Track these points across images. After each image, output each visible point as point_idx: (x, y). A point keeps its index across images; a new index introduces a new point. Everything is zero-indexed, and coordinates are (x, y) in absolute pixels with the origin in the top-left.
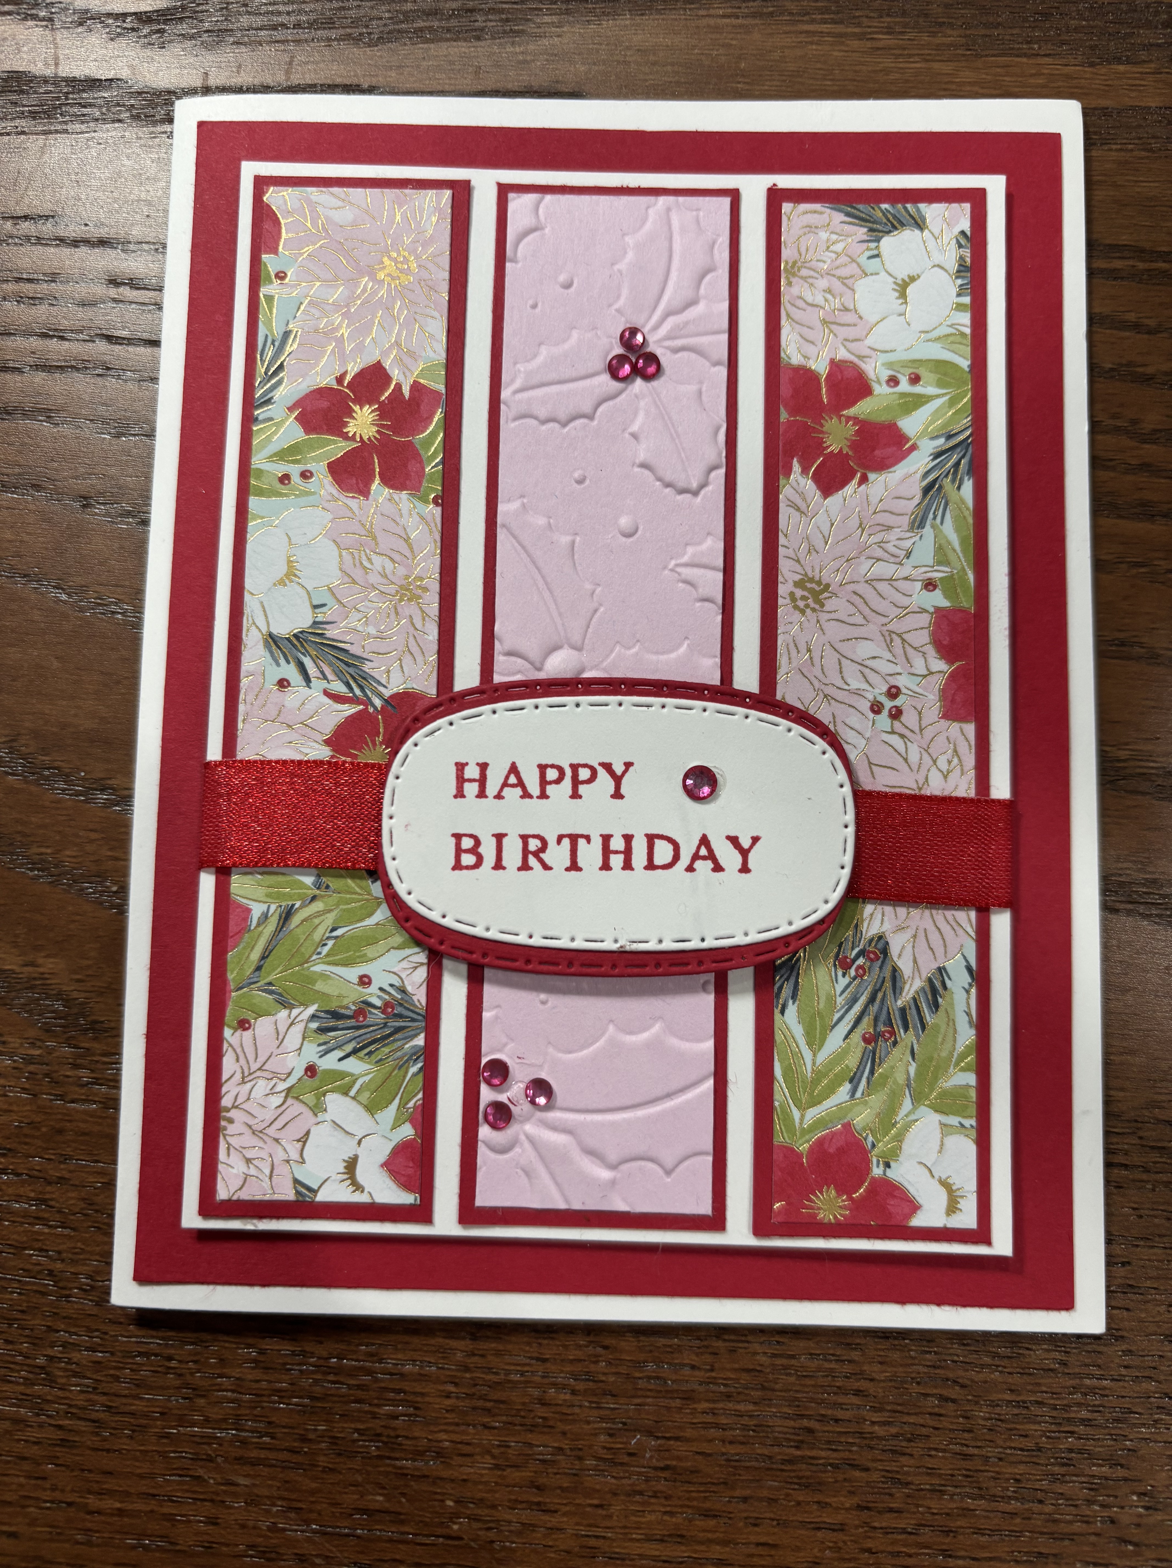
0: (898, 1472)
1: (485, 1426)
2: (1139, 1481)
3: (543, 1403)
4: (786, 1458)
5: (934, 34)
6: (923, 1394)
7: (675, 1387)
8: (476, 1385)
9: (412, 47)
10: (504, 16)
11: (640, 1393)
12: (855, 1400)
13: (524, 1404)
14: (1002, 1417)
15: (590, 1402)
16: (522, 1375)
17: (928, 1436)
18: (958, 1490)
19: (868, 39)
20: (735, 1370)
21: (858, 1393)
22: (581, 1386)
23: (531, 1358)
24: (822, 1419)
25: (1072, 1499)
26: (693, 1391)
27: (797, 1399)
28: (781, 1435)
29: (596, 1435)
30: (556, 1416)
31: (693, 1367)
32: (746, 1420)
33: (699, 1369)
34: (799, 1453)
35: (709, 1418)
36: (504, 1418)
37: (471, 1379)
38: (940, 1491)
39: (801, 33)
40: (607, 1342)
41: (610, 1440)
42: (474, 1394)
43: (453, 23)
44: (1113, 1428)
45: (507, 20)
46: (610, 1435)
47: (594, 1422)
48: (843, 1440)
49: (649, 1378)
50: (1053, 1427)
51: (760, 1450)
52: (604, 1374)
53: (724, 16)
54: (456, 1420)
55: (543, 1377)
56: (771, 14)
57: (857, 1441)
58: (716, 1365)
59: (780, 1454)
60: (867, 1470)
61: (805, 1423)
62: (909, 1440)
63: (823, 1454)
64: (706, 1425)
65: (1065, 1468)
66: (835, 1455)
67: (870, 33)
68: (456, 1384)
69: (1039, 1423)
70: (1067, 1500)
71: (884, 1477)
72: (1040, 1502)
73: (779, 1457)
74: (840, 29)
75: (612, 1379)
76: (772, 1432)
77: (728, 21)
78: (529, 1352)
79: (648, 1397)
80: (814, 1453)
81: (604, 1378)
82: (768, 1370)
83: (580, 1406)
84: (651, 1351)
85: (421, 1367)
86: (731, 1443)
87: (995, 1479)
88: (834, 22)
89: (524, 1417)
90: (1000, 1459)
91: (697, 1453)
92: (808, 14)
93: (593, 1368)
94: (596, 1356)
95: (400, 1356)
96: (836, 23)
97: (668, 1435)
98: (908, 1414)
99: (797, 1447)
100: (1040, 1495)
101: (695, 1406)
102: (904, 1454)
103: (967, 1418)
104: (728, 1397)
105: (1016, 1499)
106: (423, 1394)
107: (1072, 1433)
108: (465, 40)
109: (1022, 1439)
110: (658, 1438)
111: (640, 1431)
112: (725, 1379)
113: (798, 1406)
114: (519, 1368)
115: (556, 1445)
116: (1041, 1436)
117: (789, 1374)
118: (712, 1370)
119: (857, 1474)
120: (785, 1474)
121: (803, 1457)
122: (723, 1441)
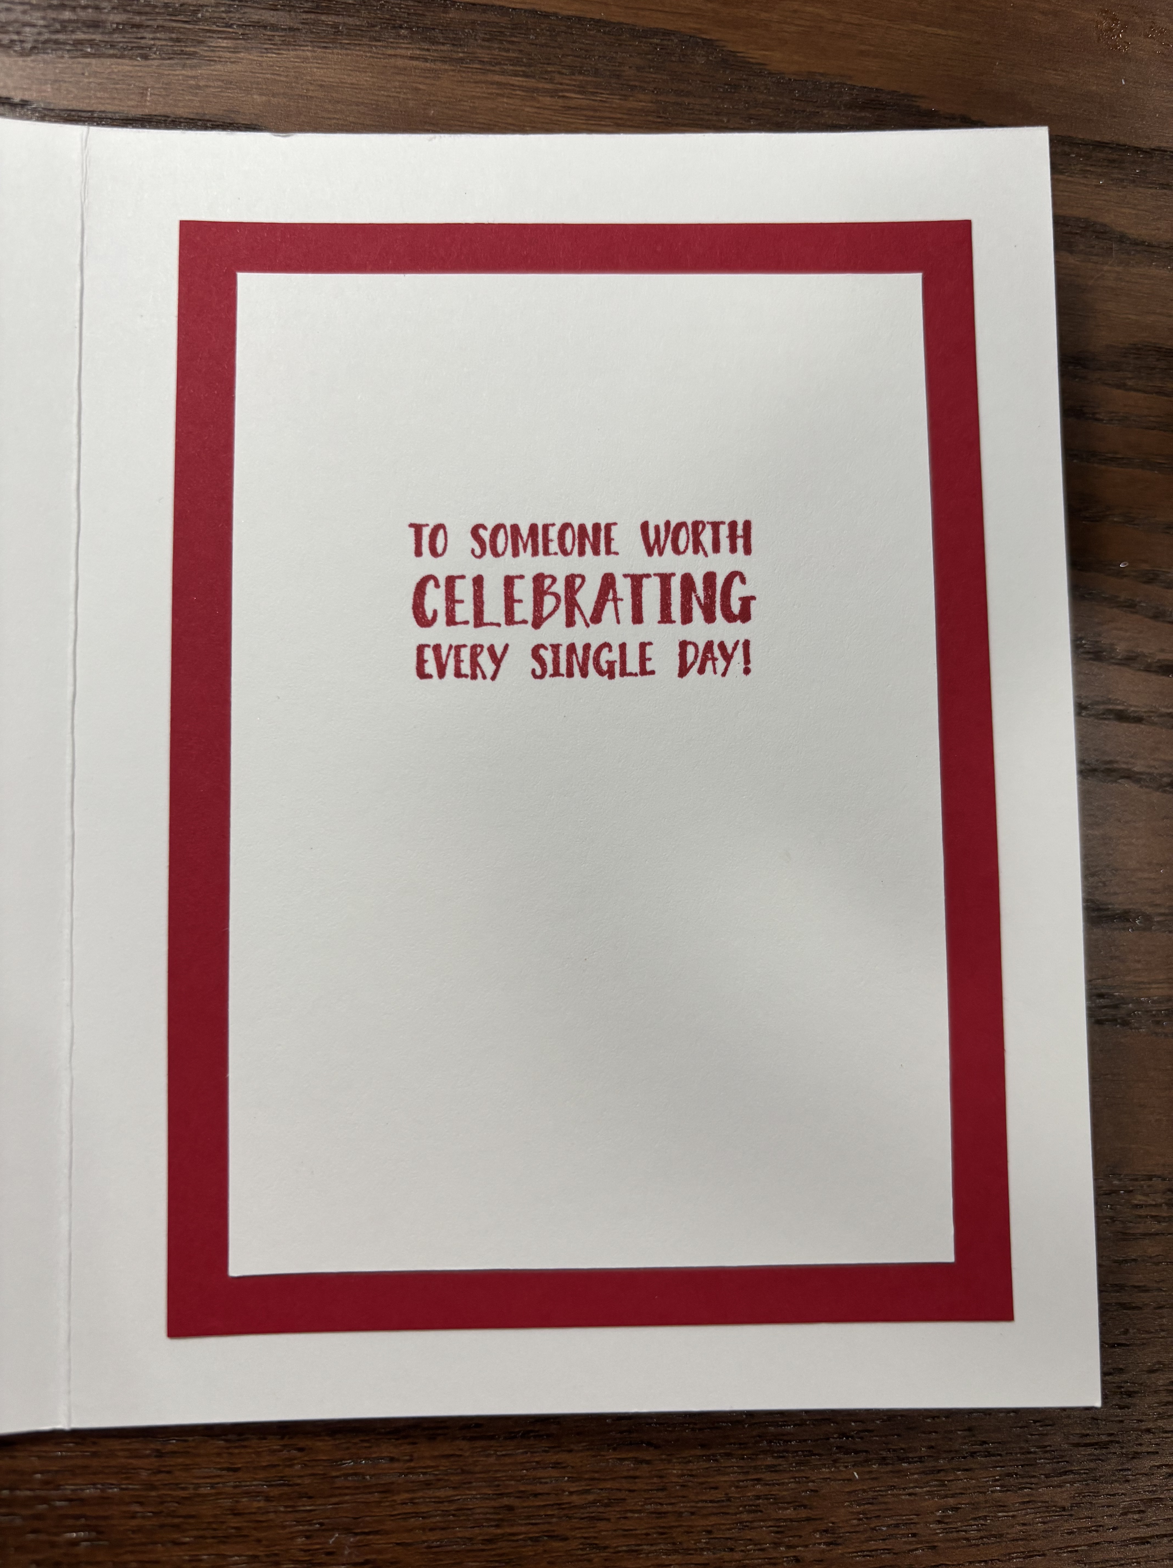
0: (595, 1538)
1: (176, 1543)
2: (821, 1519)
3: (236, 1513)
4: (486, 1537)
5: (625, 97)
6: (619, 1459)
7: (374, 1481)
8: (162, 1503)
9: (70, 61)
10: (174, 36)
11: (337, 1492)
12: (554, 1473)
13: (215, 1516)
14: (694, 1473)
15: (286, 1507)
16: (212, 1487)
17: (625, 1499)
18: (654, 1548)
19: (560, 97)
20: (435, 1457)
21: (556, 1465)
22: (275, 1492)
23: (222, 1469)
24: (522, 1495)
25: (760, 1544)
26: (392, 1483)
27: (496, 1479)
28: (482, 1516)
29: (292, 1539)
30: (250, 1524)
31: (392, 1459)
32: (445, 1506)
33: (398, 1460)
34: (499, 1531)
35: (409, 1508)
36: (195, 1533)
37: (159, 1496)
38: (636, 1551)
39: (492, 83)
40: (302, 1443)
41: (308, 1542)
42: (161, 1512)
43: (117, 37)
44: (797, 1471)
45: (178, 40)
46: (307, 1537)
47: (291, 1526)
48: (542, 1513)
49: (346, 1475)
50: (741, 1477)
51: (460, 1532)
52: (300, 1477)
53: (411, 58)
54: (144, 1540)
55: (235, 1487)
56: (462, 60)
57: (556, 1512)
58: (416, 1455)
59: (480, 1534)
60: (565, 1539)
61: (506, 1501)
62: (607, 1505)
63: (523, 1529)
64: (407, 1516)
65: (752, 1515)
66: (535, 1528)
67: (562, 91)
68: (141, 1504)
69: (728, 1474)
70: (755, 1545)
71: (581, 1544)
72: (732, 1550)
73: (480, 1538)
74: (531, 83)
75: (307, 1481)
76: (473, 1514)
77: (415, 63)
78: (219, 1463)
79: (346, 1495)
80: (515, 1530)
81: (299, 1481)
82: (467, 1454)
83: (275, 1512)
84: (348, 1448)
85: (102, 1490)
86: (431, 1530)
87: (688, 1532)
88: (525, 75)
89: (215, 1529)
90: (692, 1513)
91: (398, 1544)
92: (500, 64)
93: (288, 1471)
94: (291, 1459)
95: (78, 1481)
96: (527, 76)
97: (366, 1530)
98: (604, 1480)
99: (497, 1526)
100: (730, 1544)
101: (395, 1498)
102: (601, 1520)
103: (661, 1477)
104: (428, 1484)
105: (709, 1549)
106: (105, 1518)
107: (758, 1480)
108: (131, 58)
109: (713, 1491)
110: (356, 1534)
111: (338, 1530)
112: (424, 1468)
113: (498, 1486)
114: (208, 1481)
115: (250, 1553)
116: (730, 1487)
117: (489, 1456)
118: (411, 1460)
119: (556, 1544)
120: (484, 1553)
121: (503, 1535)
122: (424, 1529)
